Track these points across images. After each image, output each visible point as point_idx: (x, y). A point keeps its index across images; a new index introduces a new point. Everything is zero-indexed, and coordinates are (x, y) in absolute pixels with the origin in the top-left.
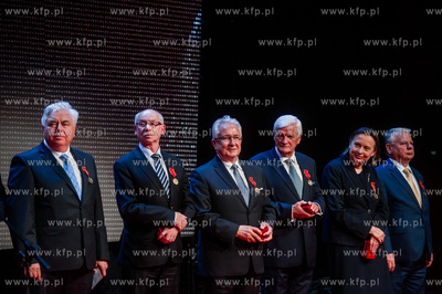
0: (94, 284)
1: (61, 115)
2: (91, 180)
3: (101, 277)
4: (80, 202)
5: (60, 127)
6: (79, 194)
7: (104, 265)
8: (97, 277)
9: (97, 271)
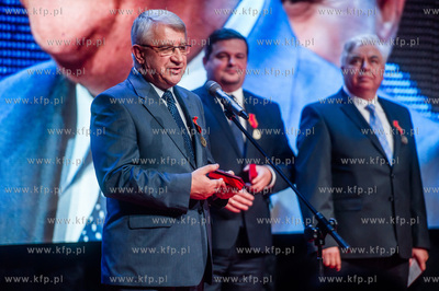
0: (411, 281)
1: (367, 50)
2: (405, 140)
3: (420, 272)
4: (391, 168)
5: (366, 65)
6: (390, 156)
7: (422, 254)
8: (414, 271)
9: (413, 262)
